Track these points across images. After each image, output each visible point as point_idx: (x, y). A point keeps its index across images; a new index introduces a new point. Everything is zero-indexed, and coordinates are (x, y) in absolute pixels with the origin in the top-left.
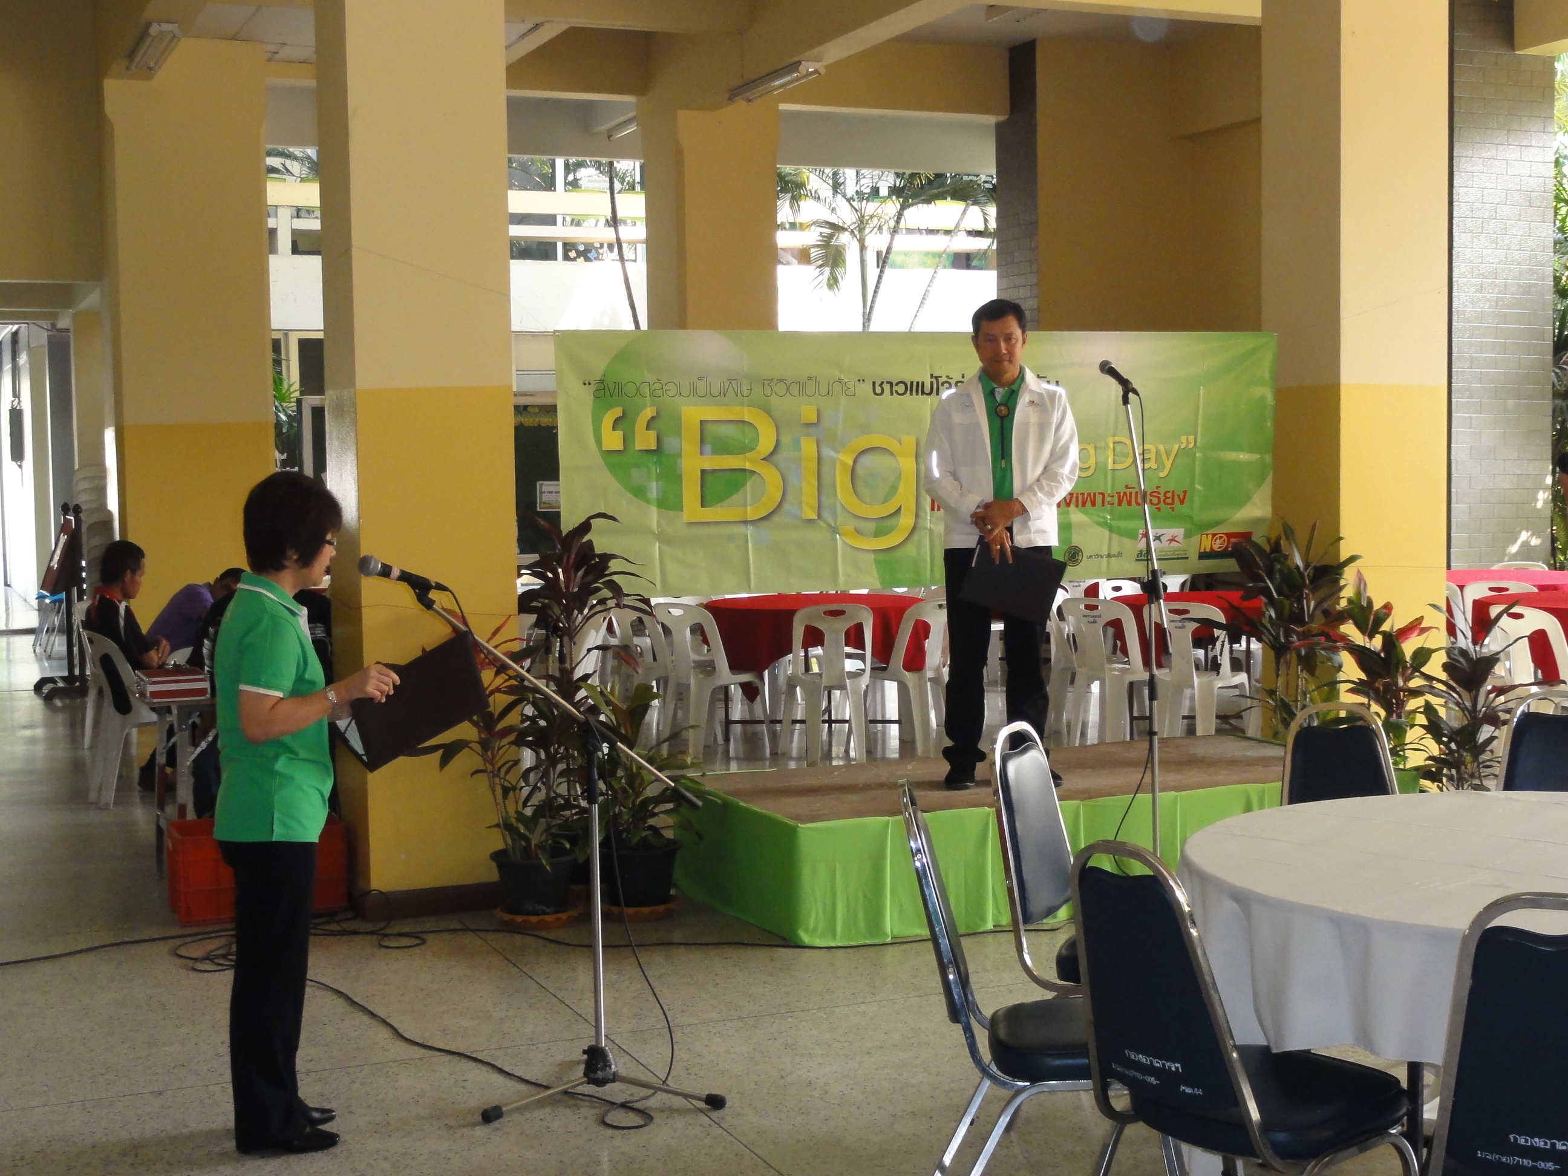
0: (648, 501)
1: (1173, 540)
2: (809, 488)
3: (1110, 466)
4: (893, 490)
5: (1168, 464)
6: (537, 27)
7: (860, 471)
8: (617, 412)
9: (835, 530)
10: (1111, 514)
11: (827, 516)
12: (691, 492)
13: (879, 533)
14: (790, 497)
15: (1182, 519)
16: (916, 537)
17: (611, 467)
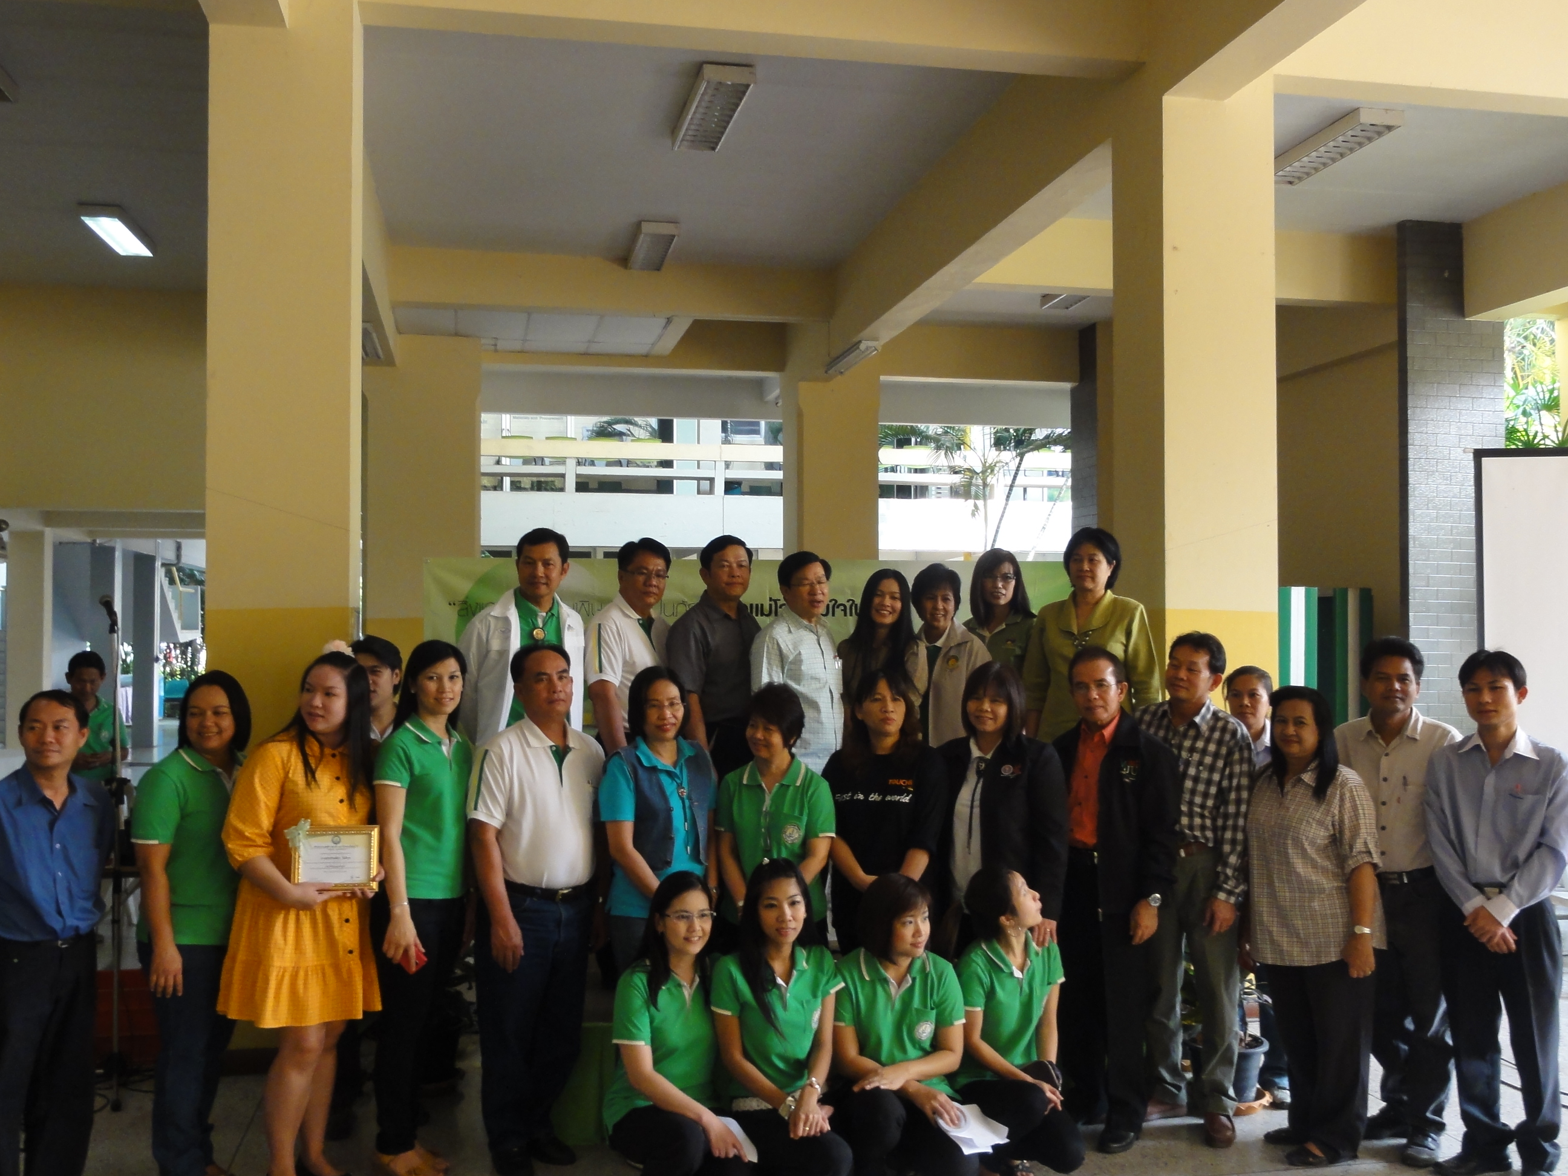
6: (669, 321)
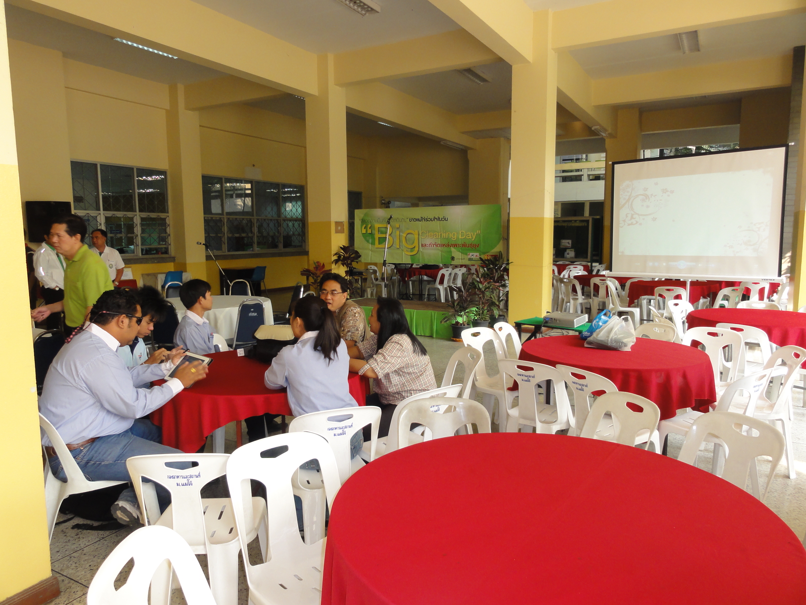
0: (369, 243)
1: (476, 256)
2: (397, 241)
3: (460, 238)
4: (413, 243)
5: (474, 237)
7: (407, 238)
8: (365, 226)
9: (403, 250)
10: (461, 249)
11: (401, 247)
12: (377, 242)
13: (411, 251)
14: (394, 243)
15: (477, 251)
16: (419, 252)
17: (363, 236)
